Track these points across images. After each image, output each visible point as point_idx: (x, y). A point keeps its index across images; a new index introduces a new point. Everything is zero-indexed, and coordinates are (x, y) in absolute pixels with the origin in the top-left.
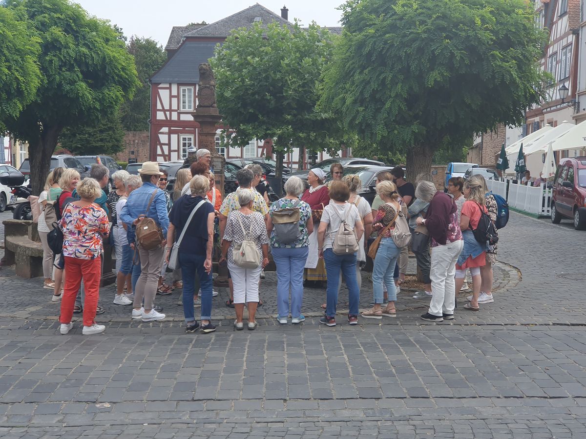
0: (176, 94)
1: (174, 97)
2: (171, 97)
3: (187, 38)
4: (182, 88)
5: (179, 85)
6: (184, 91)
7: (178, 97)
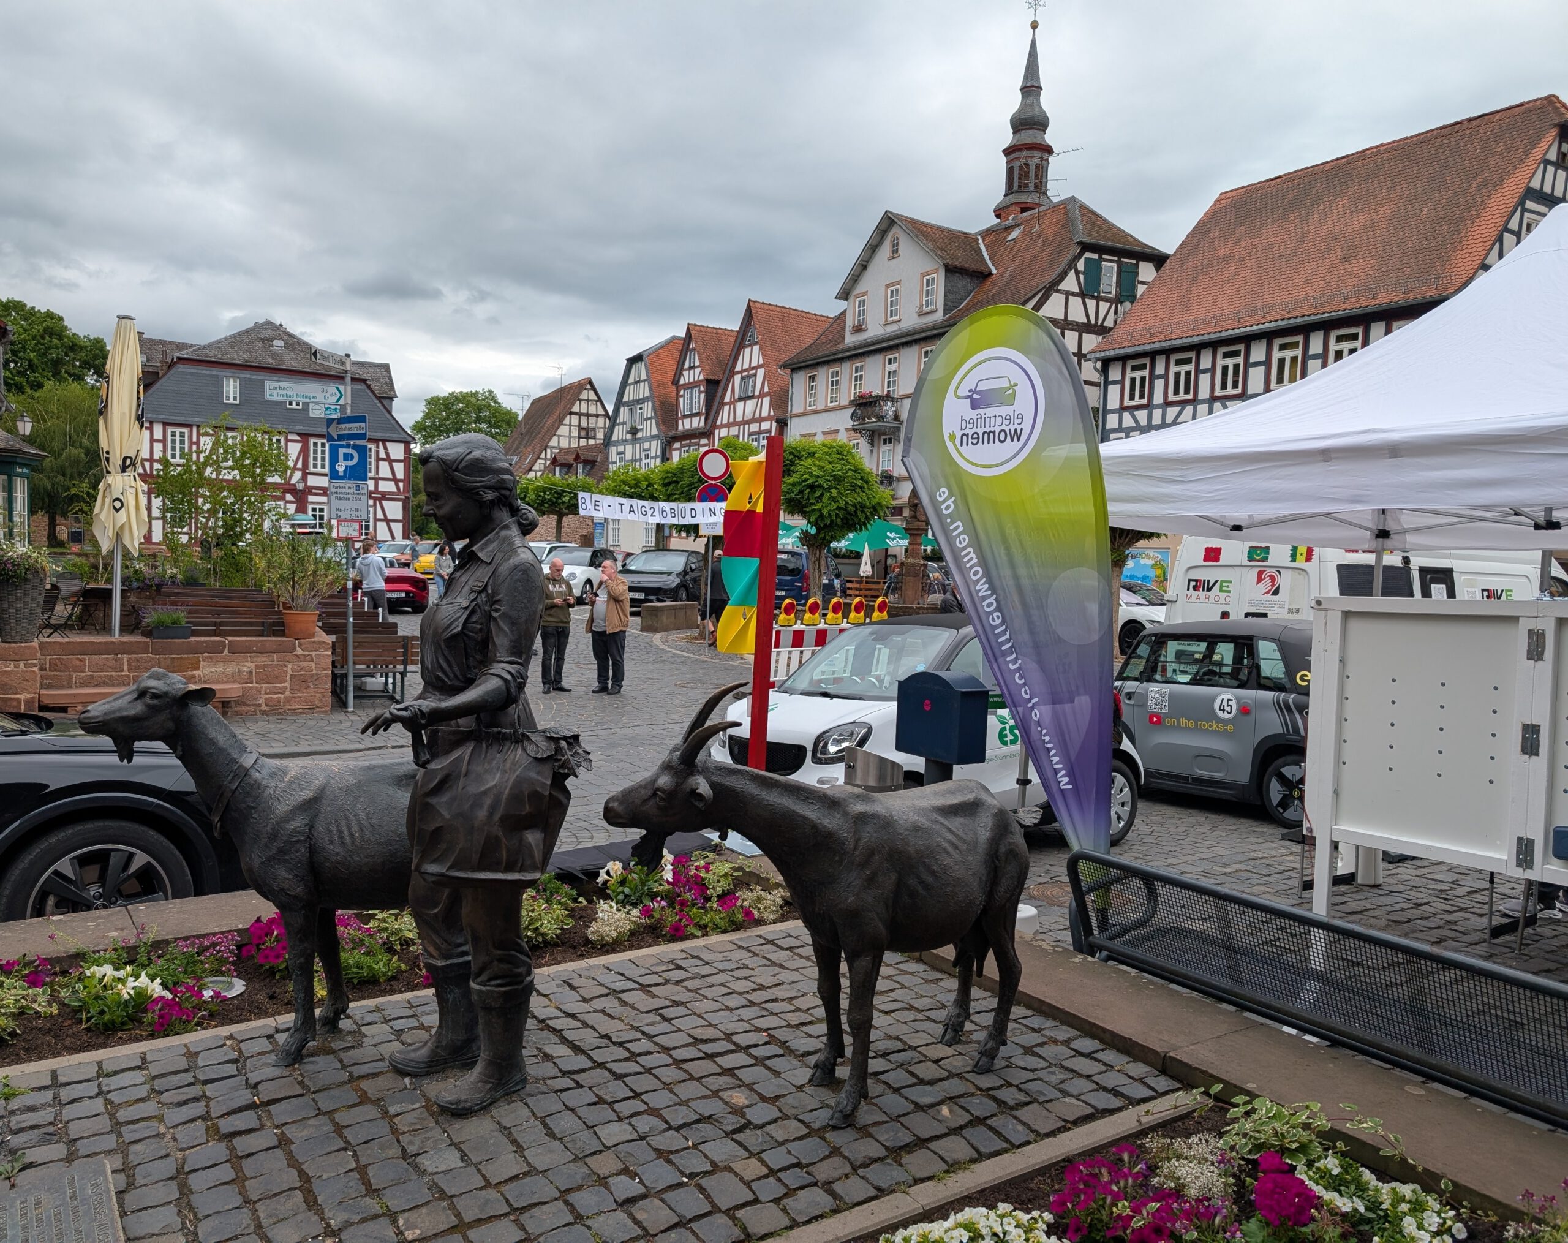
0: (161, 438)
1: (158, 441)
2: (152, 441)
3: (179, 359)
4: (170, 430)
5: (165, 424)
6: (173, 434)
7: (164, 441)
